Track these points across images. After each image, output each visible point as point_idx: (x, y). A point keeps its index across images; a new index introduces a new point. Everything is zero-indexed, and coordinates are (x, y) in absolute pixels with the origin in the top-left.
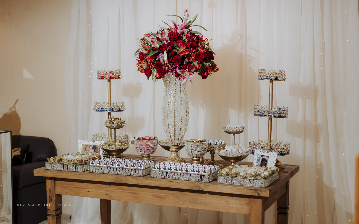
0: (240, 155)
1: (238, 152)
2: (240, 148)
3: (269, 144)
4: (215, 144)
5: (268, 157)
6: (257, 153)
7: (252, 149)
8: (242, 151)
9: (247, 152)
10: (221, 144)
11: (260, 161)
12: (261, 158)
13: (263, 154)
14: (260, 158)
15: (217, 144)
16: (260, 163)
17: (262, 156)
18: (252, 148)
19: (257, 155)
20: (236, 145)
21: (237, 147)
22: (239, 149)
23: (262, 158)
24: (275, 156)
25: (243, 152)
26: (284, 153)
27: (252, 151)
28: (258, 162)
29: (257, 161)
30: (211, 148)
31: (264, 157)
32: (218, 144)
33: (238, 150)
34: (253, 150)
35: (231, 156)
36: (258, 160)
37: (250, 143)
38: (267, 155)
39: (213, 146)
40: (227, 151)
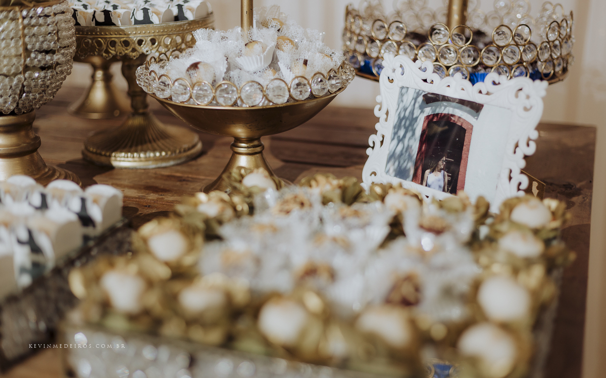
0: (282, 101)
1: (270, 74)
2: (287, 47)
3: (456, 17)
4: (137, 22)
5: (476, 108)
6: (396, 76)
7: (360, 49)
8: (300, 70)
9: (332, 74)
10: (176, 19)
11: (418, 132)
12: (422, 108)
13: (439, 86)
14: (417, 112)
15: (147, 20)
16: (415, 145)
17: (431, 99)
18: (360, 42)
19: (395, 88)
20: (264, 24)
21: (266, 37)
22: (280, 54)
23: (428, 111)
24: (527, 103)
25: (309, 72)
26: (545, 71)
27: (360, 58)
28: (401, 133)
29: (397, 127)
30: (113, 44)
31: (445, 109)
32: (155, 19)
33: (273, 64)
34: (365, 54)
35: (224, 104)
36: (405, 123)
37: (348, 13)
38: (470, 92)
39: (122, 32)
40: (195, 66)
